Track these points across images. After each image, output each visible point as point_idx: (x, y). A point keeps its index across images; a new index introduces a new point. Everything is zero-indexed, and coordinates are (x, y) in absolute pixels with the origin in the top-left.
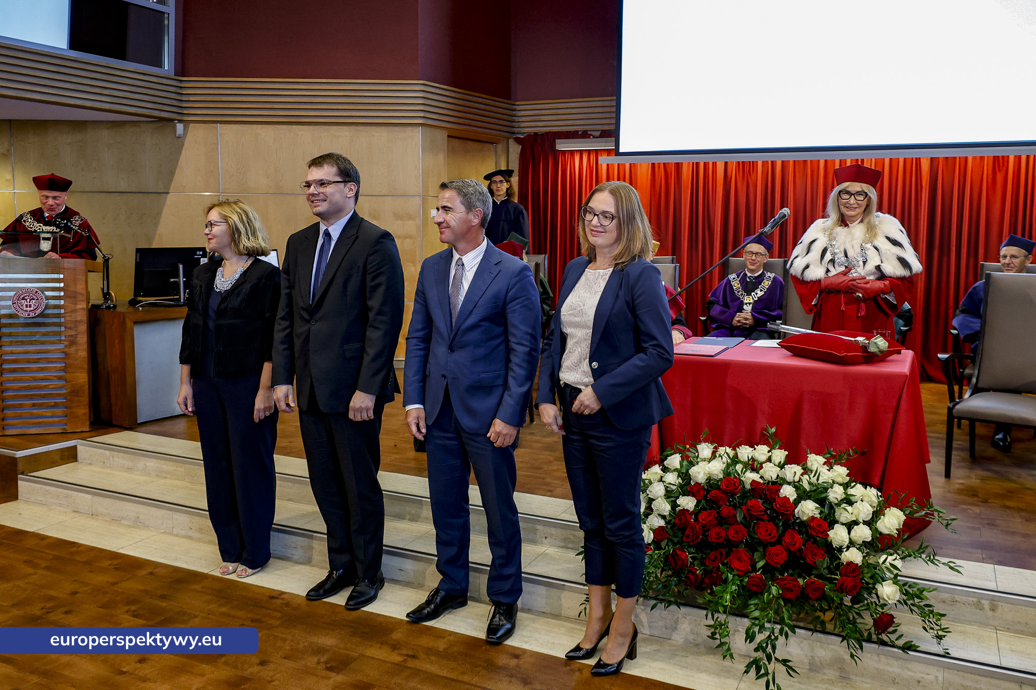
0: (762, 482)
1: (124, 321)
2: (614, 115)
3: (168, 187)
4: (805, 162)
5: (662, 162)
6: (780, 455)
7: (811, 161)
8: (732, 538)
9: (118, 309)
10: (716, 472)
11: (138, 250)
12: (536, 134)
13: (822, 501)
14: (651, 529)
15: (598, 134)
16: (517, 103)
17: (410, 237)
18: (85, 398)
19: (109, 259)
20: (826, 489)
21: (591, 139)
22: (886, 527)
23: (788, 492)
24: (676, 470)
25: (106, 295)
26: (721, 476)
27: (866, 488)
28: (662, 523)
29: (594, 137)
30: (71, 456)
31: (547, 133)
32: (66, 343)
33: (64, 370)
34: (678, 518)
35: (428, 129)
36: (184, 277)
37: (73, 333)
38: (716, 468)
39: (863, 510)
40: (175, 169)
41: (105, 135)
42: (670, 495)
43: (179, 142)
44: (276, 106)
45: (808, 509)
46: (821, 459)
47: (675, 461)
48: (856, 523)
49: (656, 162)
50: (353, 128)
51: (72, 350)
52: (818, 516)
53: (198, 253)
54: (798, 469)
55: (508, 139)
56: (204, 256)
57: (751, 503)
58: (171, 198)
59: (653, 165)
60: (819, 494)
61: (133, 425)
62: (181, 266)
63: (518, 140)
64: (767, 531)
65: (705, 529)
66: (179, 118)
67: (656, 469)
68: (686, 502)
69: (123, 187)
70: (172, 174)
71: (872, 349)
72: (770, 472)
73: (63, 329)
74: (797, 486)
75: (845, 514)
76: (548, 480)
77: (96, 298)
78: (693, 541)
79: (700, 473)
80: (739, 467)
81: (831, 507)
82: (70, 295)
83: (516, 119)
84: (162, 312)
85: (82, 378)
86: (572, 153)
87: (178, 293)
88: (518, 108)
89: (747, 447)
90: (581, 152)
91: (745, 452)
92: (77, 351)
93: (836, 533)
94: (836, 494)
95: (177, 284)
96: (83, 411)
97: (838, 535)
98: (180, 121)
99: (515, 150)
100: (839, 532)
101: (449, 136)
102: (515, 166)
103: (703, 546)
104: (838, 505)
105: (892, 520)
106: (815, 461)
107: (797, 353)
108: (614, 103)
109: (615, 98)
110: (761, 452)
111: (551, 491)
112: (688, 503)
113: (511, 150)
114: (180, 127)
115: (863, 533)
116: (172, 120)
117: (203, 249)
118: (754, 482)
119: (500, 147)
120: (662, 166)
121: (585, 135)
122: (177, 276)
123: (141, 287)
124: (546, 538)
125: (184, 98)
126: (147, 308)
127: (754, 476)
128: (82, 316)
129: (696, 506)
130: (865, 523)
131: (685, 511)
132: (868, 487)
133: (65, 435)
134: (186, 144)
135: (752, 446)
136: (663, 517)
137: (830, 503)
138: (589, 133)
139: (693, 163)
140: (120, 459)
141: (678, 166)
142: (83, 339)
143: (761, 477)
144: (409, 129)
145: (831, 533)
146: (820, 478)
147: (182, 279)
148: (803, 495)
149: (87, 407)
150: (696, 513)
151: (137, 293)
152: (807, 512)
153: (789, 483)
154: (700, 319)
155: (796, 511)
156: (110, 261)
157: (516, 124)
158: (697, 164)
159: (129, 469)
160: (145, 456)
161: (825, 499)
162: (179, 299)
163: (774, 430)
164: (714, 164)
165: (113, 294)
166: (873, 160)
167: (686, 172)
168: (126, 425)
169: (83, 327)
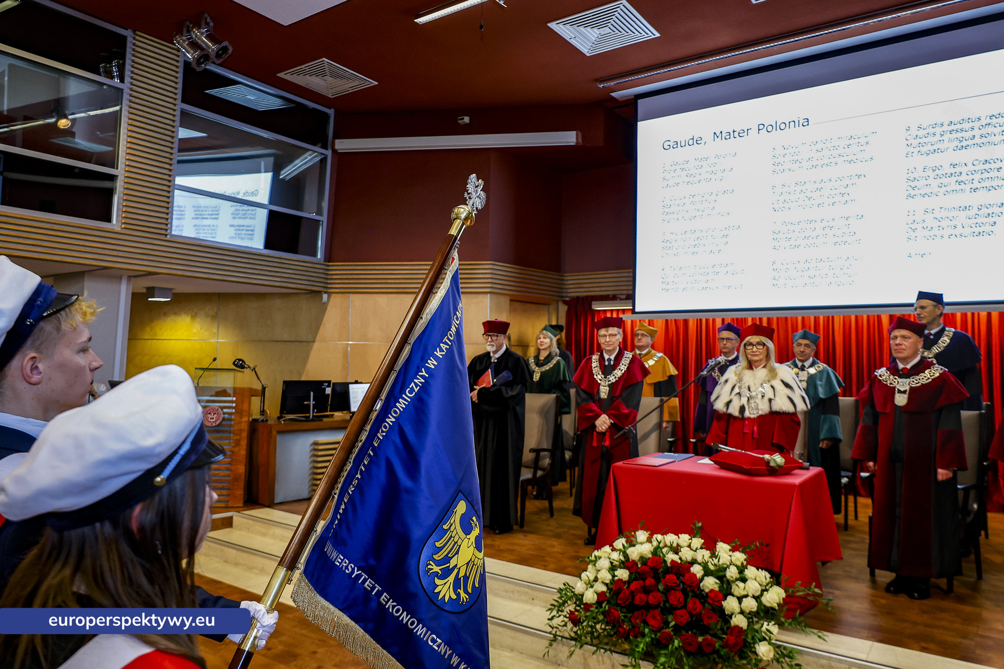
0: (679, 561)
1: (270, 432)
2: (631, 283)
3: (315, 338)
4: (786, 318)
5: (673, 318)
6: (697, 542)
7: (791, 318)
8: (651, 602)
9: (269, 422)
10: (645, 553)
11: (285, 382)
12: (578, 297)
14: (596, 593)
15: (624, 297)
16: (566, 275)
18: (242, 484)
19: (265, 388)
20: (725, 569)
21: (618, 301)
22: (768, 601)
23: (697, 570)
24: (620, 550)
25: (263, 412)
26: (650, 556)
27: (758, 570)
28: (604, 589)
29: (621, 299)
30: (228, 523)
31: (587, 297)
32: (233, 444)
33: (230, 463)
35: (495, 296)
36: (313, 401)
37: (238, 438)
39: (753, 587)
40: (320, 326)
41: (278, 303)
42: (613, 568)
43: (324, 307)
44: (389, 281)
46: (727, 547)
47: (620, 543)
48: (746, 596)
49: (669, 318)
51: (236, 449)
52: (717, 589)
53: (325, 384)
54: (707, 553)
55: (558, 301)
56: (329, 386)
57: (668, 577)
58: (316, 345)
59: (667, 321)
60: (720, 574)
61: (271, 505)
62: (312, 393)
64: (676, 598)
66: (325, 290)
67: (607, 548)
68: (622, 573)
69: (286, 337)
70: (318, 328)
71: (772, 464)
72: (686, 554)
73: (232, 435)
74: (705, 566)
75: (739, 589)
76: (547, 558)
77: (256, 415)
78: (624, 603)
79: (634, 553)
80: (664, 550)
81: (729, 583)
82: (239, 412)
83: (565, 287)
84: (297, 426)
85: (241, 469)
87: (309, 412)
88: (566, 278)
89: (673, 535)
91: (670, 538)
92: (239, 450)
93: (728, 603)
94: (732, 573)
95: (309, 406)
96: (240, 492)
97: (731, 604)
98: (326, 292)
99: (563, 309)
100: (730, 603)
101: (511, 300)
102: (563, 322)
103: (631, 608)
104: (733, 582)
105: (775, 596)
106: (722, 548)
107: (723, 466)
108: (631, 274)
109: (631, 270)
110: (684, 538)
111: (545, 566)
112: (623, 574)
113: (560, 309)
114: (325, 296)
115: (750, 604)
116: (320, 292)
117: (329, 382)
118: (673, 562)
119: (552, 308)
120: (673, 322)
122: (309, 400)
123: (285, 408)
124: (533, 599)
125: (329, 277)
126: (287, 422)
127: (676, 558)
128: (245, 426)
129: (630, 576)
130: (754, 597)
131: (620, 580)
132: (760, 570)
133: (227, 508)
134: (329, 308)
135: (677, 534)
136: (607, 585)
137: (728, 581)
138: (617, 296)
139: (697, 319)
140: (259, 527)
141: (686, 322)
142: (244, 443)
143: (680, 559)
144: (481, 296)
145: (724, 604)
146: (720, 560)
147: (312, 403)
148: (707, 572)
149: (243, 490)
150: (629, 582)
151: (282, 412)
152: (708, 585)
153: (700, 564)
154: (691, 442)
155: (701, 585)
156: (266, 389)
157: (564, 291)
158: (701, 320)
159: (264, 535)
160: (275, 525)
161: (725, 576)
162: (309, 416)
163: (700, 524)
164: (714, 320)
165: (268, 412)
166: (842, 317)
167: (692, 326)
168: (267, 504)
169: (245, 434)
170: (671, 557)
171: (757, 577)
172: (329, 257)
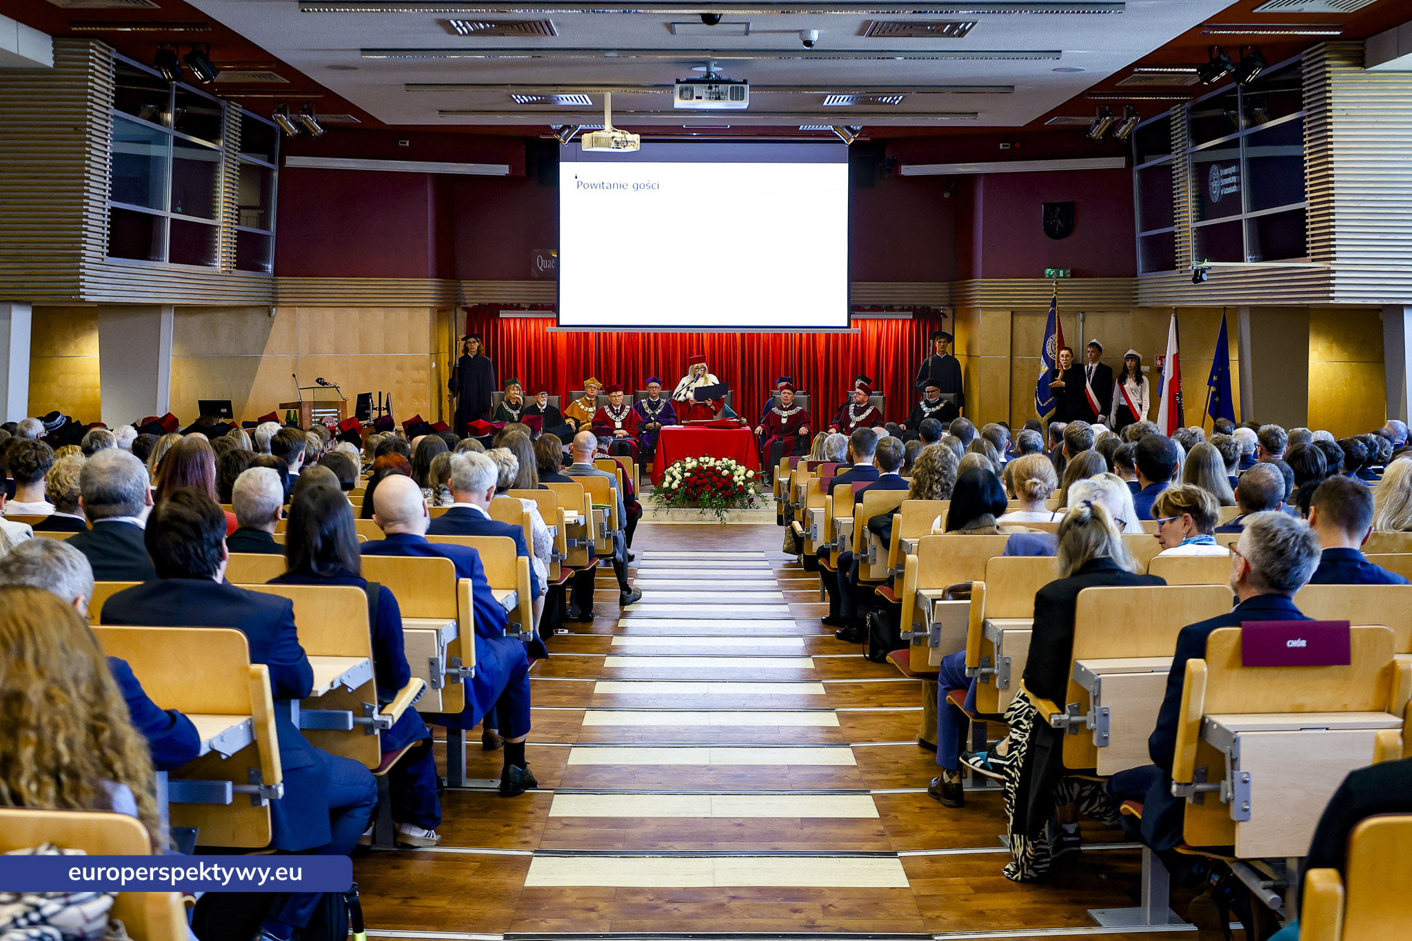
13: (729, 470)
15: (527, 306)
17: (423, 382)
34: (685, 480)
38: (695, 463)
45: (725, 472)
50: (387, 309)
60: (728, 468)
63: (465, 309)
65: (695, 482)
79: (689, 466)
86: (508, 319)
90: (515, 319)
91: (702, 459)
94: (733, 467)
97: (736, 478)
99: (462, 316)
105: (751, 474)
113: (458, 315)
115: (743, 477)
121: (518, 308)
170: (705, 466)
171: (742, 469)
172: (276, 273)
